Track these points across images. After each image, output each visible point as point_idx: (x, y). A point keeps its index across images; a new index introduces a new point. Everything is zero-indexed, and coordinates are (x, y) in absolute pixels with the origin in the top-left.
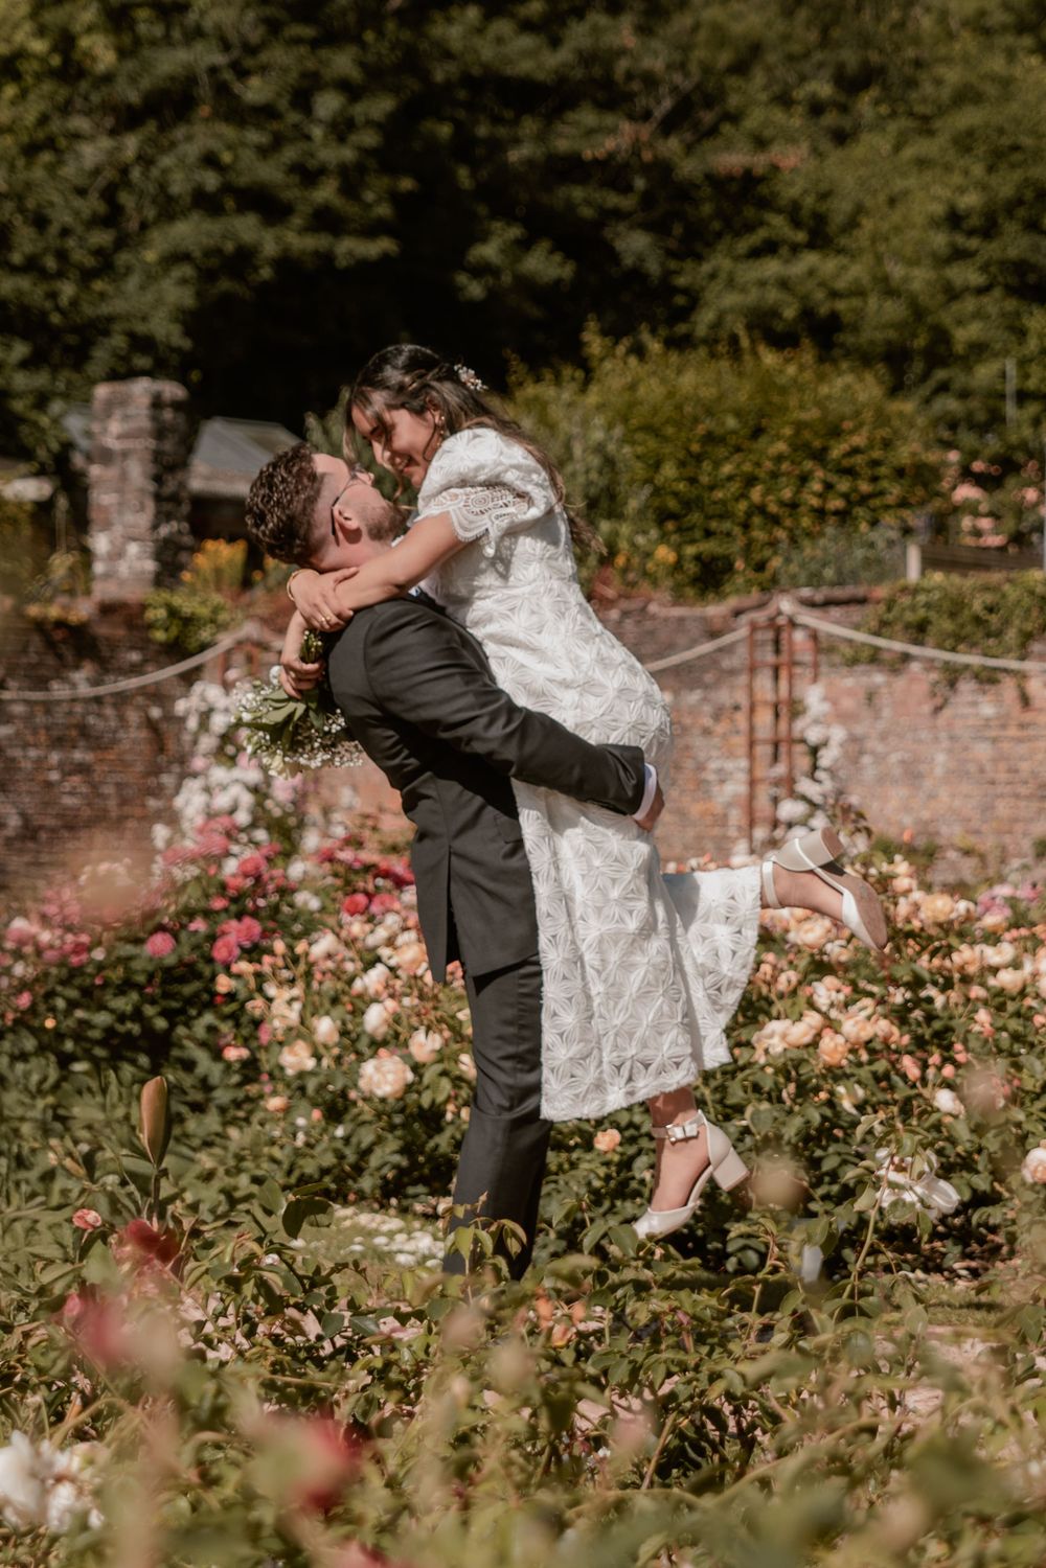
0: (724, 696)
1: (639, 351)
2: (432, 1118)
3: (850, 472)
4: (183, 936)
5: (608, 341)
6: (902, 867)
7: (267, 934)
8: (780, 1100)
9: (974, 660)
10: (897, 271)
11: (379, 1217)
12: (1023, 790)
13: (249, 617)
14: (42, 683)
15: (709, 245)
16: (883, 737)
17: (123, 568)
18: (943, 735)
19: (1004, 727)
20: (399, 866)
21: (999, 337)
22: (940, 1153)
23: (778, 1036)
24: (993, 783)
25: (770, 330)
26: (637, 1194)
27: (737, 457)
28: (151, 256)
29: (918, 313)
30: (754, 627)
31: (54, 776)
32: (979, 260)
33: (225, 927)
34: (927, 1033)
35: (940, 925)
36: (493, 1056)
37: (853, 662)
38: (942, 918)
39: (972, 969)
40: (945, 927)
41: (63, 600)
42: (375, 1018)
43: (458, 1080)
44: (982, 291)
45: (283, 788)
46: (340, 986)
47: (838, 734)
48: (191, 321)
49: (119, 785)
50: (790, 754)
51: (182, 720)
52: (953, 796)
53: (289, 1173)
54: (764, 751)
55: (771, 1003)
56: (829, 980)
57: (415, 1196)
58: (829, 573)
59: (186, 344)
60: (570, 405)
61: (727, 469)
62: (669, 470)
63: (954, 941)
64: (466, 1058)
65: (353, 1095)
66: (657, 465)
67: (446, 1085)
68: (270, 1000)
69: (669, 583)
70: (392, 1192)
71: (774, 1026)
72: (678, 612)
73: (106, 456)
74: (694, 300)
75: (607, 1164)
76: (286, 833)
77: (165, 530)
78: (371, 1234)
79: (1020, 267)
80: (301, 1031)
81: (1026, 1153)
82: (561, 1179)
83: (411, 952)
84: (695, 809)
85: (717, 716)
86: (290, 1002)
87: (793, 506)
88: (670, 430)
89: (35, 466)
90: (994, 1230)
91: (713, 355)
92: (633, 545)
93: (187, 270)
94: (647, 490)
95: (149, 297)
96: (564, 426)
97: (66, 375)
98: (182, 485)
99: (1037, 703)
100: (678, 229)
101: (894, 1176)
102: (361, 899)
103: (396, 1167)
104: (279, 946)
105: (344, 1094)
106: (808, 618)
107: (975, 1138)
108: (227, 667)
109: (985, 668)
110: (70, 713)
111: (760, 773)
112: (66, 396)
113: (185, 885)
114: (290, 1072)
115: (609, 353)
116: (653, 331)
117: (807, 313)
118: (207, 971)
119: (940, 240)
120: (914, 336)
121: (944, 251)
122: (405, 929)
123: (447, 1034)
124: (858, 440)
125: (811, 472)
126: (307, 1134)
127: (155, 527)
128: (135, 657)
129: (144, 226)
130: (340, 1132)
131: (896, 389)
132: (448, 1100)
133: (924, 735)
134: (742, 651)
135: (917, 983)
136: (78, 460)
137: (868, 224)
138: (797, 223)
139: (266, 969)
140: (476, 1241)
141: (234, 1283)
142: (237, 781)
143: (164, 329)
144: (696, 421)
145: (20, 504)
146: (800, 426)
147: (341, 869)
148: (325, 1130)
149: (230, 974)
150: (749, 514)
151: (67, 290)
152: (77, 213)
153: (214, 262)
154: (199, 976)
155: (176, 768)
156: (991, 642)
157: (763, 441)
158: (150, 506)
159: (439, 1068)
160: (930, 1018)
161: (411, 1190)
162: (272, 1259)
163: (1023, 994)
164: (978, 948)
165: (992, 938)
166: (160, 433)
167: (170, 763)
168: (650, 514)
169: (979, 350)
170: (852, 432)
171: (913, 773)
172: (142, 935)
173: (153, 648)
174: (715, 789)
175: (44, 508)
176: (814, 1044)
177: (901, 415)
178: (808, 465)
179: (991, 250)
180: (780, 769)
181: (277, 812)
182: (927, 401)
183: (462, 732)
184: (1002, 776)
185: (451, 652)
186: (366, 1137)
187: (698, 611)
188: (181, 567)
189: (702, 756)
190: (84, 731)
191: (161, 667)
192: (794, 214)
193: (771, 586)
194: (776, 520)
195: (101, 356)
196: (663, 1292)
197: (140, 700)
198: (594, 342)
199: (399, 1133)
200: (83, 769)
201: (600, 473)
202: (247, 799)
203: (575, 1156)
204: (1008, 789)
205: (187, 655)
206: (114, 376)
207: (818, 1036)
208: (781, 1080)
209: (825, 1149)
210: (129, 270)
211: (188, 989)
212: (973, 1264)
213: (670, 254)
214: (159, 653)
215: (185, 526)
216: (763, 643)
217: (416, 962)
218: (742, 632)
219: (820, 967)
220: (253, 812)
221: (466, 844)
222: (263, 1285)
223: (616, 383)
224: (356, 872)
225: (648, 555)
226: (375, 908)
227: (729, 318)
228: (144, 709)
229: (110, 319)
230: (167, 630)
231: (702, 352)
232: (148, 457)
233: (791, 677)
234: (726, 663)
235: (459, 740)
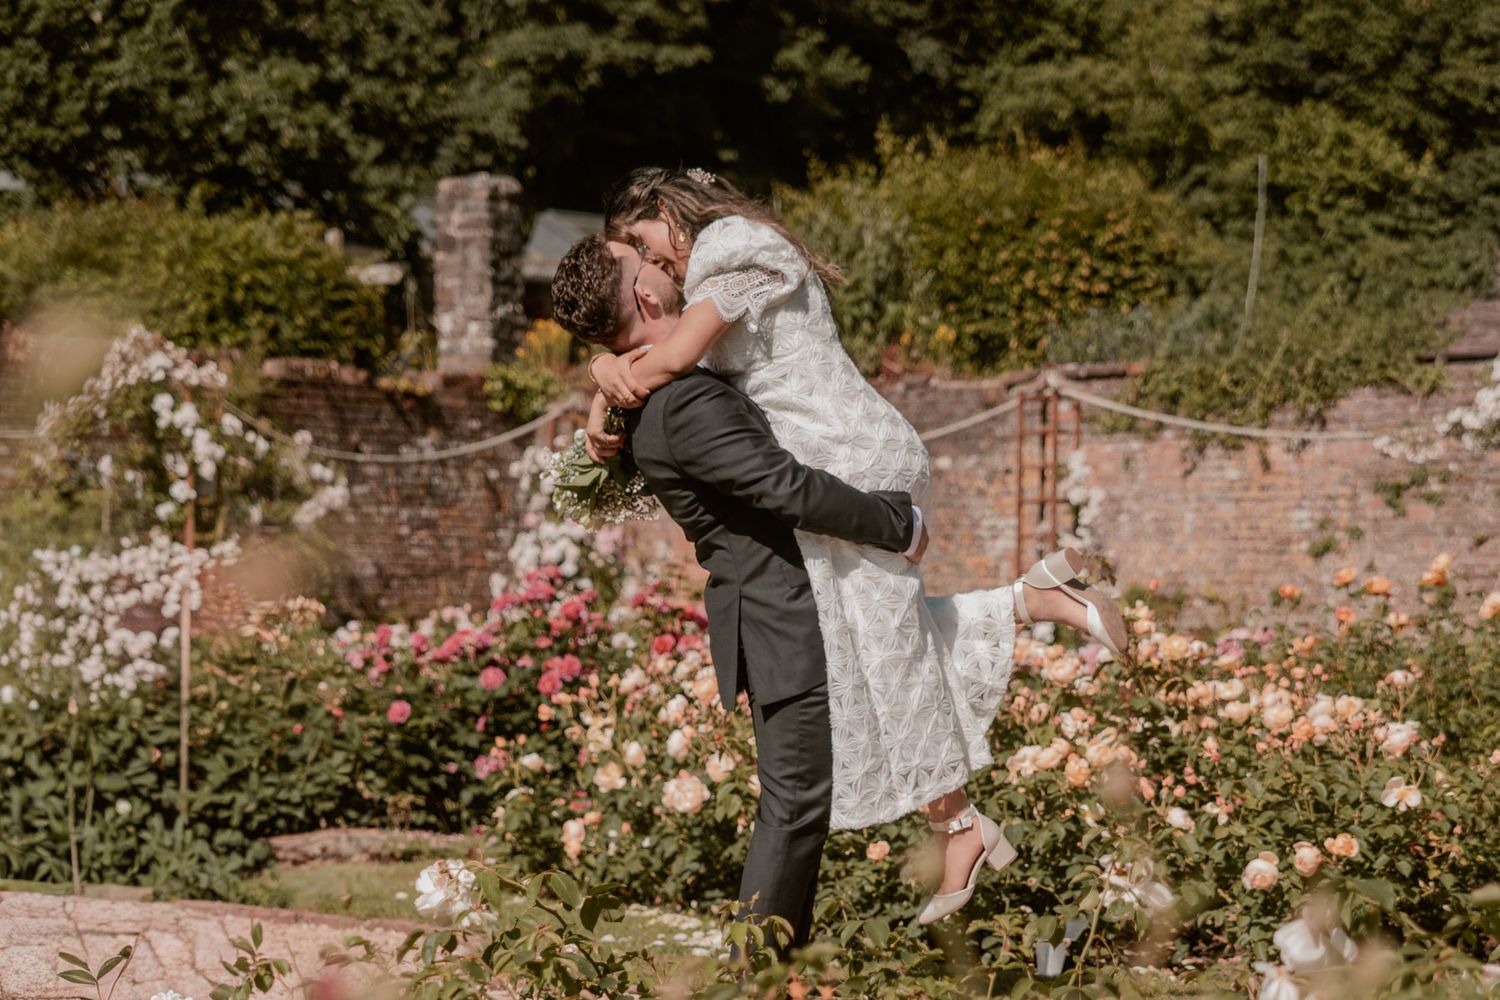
0: (997, 461)
1: (926, 148)
2: (726, 831)
3: (1113, 258)
4: (513, 671)
5: (899, 140)
6: (1142, 611)
7: (587, 670)
8: (1031, 817)
9: (1221, 428)
10: (1160, 74)
11: (679, 917)
12: (1263, 546)
13: (575, 389)
14: (392, 448)
15: (992, 52)
16: (1139, 498)
17: (465, 345)
18: (1192, 497)
19: (1247, 488)
20: (701, 609)
21: (1253, 134)
22: (1172, 863)
23: (1029, 760)
24: (1236, 538)
25: (1045, 130)
26: (904, 898)
27: (1013, 246)
28: (490, 62)
29: (1179, 113)
30: (1024, 399)
31: (405, 530)
32: (1237, 63)
33: (549, 663)
34: (1163, 759)
35: (1174, 663)
36: (776, 775)
37: (1112, 430)
38: (1177, 657)
39: (1205, 703)
40: (1180, 664)
41: (411, 373)
42: (676, 743)
43: (747, 798)
44: (1238, 92)
45: (605, 542)
46: (648, 715)
47: (1097, 495)
48: (527, 122)
49: (461, 539)
50: (1054, 511)
51: (516, 481)
52: (1200, 551)
53: (603, 878)
54: (1031, 510)
55: (1024, 732)
56: (1077, 711)
57: (713, 899)
58: (1092, 349)
59: (523, 143)
60: (862, 197)
61: (1003, 256)
62: (951, 257)
63: (1188, 677)
64: (755, 779)
65: (657, 810)
66: (940, 253)
67: (737, 801)
68: (586, 727)
69: (949, 359)
70: (692, 895)
71: (1026, 751)
72: (956, 385)
73: (449, 244)
74: (978, 101)
75: (878, 871)
76: (608, 582)
77: (501, 311)
78: (673, 931)
79: (1273, 70)
80: (614, 754)
81: (1246, 863)
82: (838, 884)
83: (706, 684)
84: (970, 562)
85: (991, 479)
86: (603, 728)
87: (1062, 290)
88: (952, 222)
89: (386, 254)
90: (1218, 931)
91: (993, 153)
92: (916, 324)
93: (523, 75)
94: (931, 275)
95: (489, 100)
96: (857, 219)
97: (414, 170)
98: (517, 271)
99: (1276, 467)
100: (964, 38)
101: (1115, 879)
102: (669, 639)
103: (695, 873)
104: (594, 679)
105: (650, 809)
106: (1073, 390)
107: (1203, 850)
108: (555, 433)
109: (1230, 435)
110: (418, 475)
111: (1027, 529)
112: (414, 190)
113: (514, 625)
114: (603, 790)
115: (898, 150)
116: (940, 131)
117: (1079, 114)
118: (533, 702)
119: (1201, 46)
120: (1176, 134)
121: (1205, 58)
122: (705, 665)
123: (739, 758)
124: (1122, 228)
125: (1079, 259)
126: (618, 844)
127: (493, 308)
128: (475, 424)
129: (484, 35)
130: (647, 843)
131: (1157, 184)
132: (739, 814)
133: (1175, 495)
134: (1013, 420)
135: (1154, 714)
136: (425, 248)
137: (1135, 31)
138: (1071, 31)
139: (583, 700)
140: (750, 933)
141: (536, 969)
142: (563, 535)
143: (502, 128)
144: (976, 212)
145: (374, 288)
146: (1070, 216)
147: (652, 614)
148: (633, 841)
149: (552, 705)
150: (1022, 298)
151: (415, 93)
152: (423, 22)
153: (548, 69)
154: (526, 706)
155: (512, 524)
156: (1237, 412)
157: (1036, 231)
158: (488, 288)
159: (731, 786)
160: (1166, 744)
161: (709, 894)
162: (571, 948)
163: (1248, 723)
164: (1210, 685)
165: (1226, 675)
166: (497, 223)
167: (506, 519)
168: (933, 297)
169: (1234, 147)
170: (1116, 222)
171: (1164, 530)
172: (475, 668)
173: (491, 416)
174: (988, 544)
175: (395, 290)
176: (1062, 767)
177: (1161, 206)
178: (1076, 252)
179: (1247, 54)
180: (1046, 526)
181: (600, 564)
182: (1186, 194)
183: (754, 490)
184: (1245, 533)
185: (739, 418)
186: (670, 847)
187: (974, 384)
188: (515, 345)
189: (977, 515)
190: (430, 490)
191: (498, 433)
192: (1069, 23)
193: (1040, 363)
194: (1046, 303)
195: (446, 153)
196: (910, 979)
197: (479, 463)
198: (886, 142)
199: (697, 843)
200: (430, 524)
201: (888, 259)
202: (573, 552)
203: (850, 864)
204: (1249, 545)
205: (521, 423)
206: (457, 172)
207: (1065, 760)
208: (1032, 799)
209: (1069, 859)
210: (471, 75)
211: (517, 718)
212: (1200, 961)
213: (956, 59)
214: (496, 421)
215: (519, 308)
216: (1032, 414)
217: (709, 693)
218: (1013, 403)
219: (1070, 699)
220: (578, 564)
221: (753, 589)
222: (561, 970)
223: (906, 179)
224: (665, 615)
225: (930, 332)
226: (681, 648)
227: (1009, 119)
228: (483, 471)
229: (454, 120)
230: (503, 400)
231: (984, 150)
232: (487, 244)
233: (1056, 443)
234: (999, 431)
235: (751, 497)
